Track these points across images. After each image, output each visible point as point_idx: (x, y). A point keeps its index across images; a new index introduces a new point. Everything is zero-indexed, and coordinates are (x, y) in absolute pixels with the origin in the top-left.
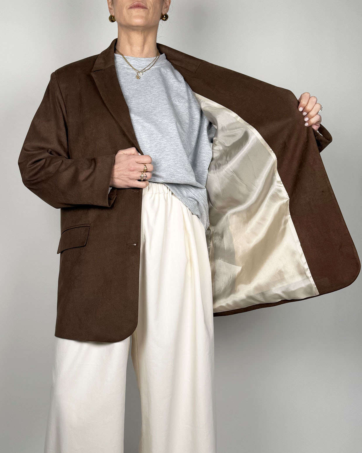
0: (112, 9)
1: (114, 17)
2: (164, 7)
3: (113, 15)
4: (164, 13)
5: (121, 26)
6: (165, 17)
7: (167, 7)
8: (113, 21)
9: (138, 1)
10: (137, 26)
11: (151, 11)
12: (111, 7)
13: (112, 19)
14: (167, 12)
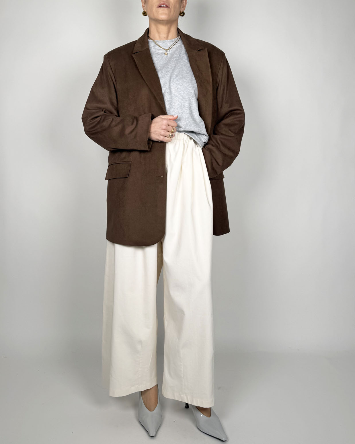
0: (144, 7)
1: (146, 12)
2: (182, 7)
3: (145, 11)
4: (182, 11)
5: (151, 19)
6: (182, 14)
7: (184, 7)
8: (145, 15)
9: (163, 2)
10: (163, 21)
11: (172, 10)
12: (144, 5)
13: (145, 14)
14: (184, 10)
